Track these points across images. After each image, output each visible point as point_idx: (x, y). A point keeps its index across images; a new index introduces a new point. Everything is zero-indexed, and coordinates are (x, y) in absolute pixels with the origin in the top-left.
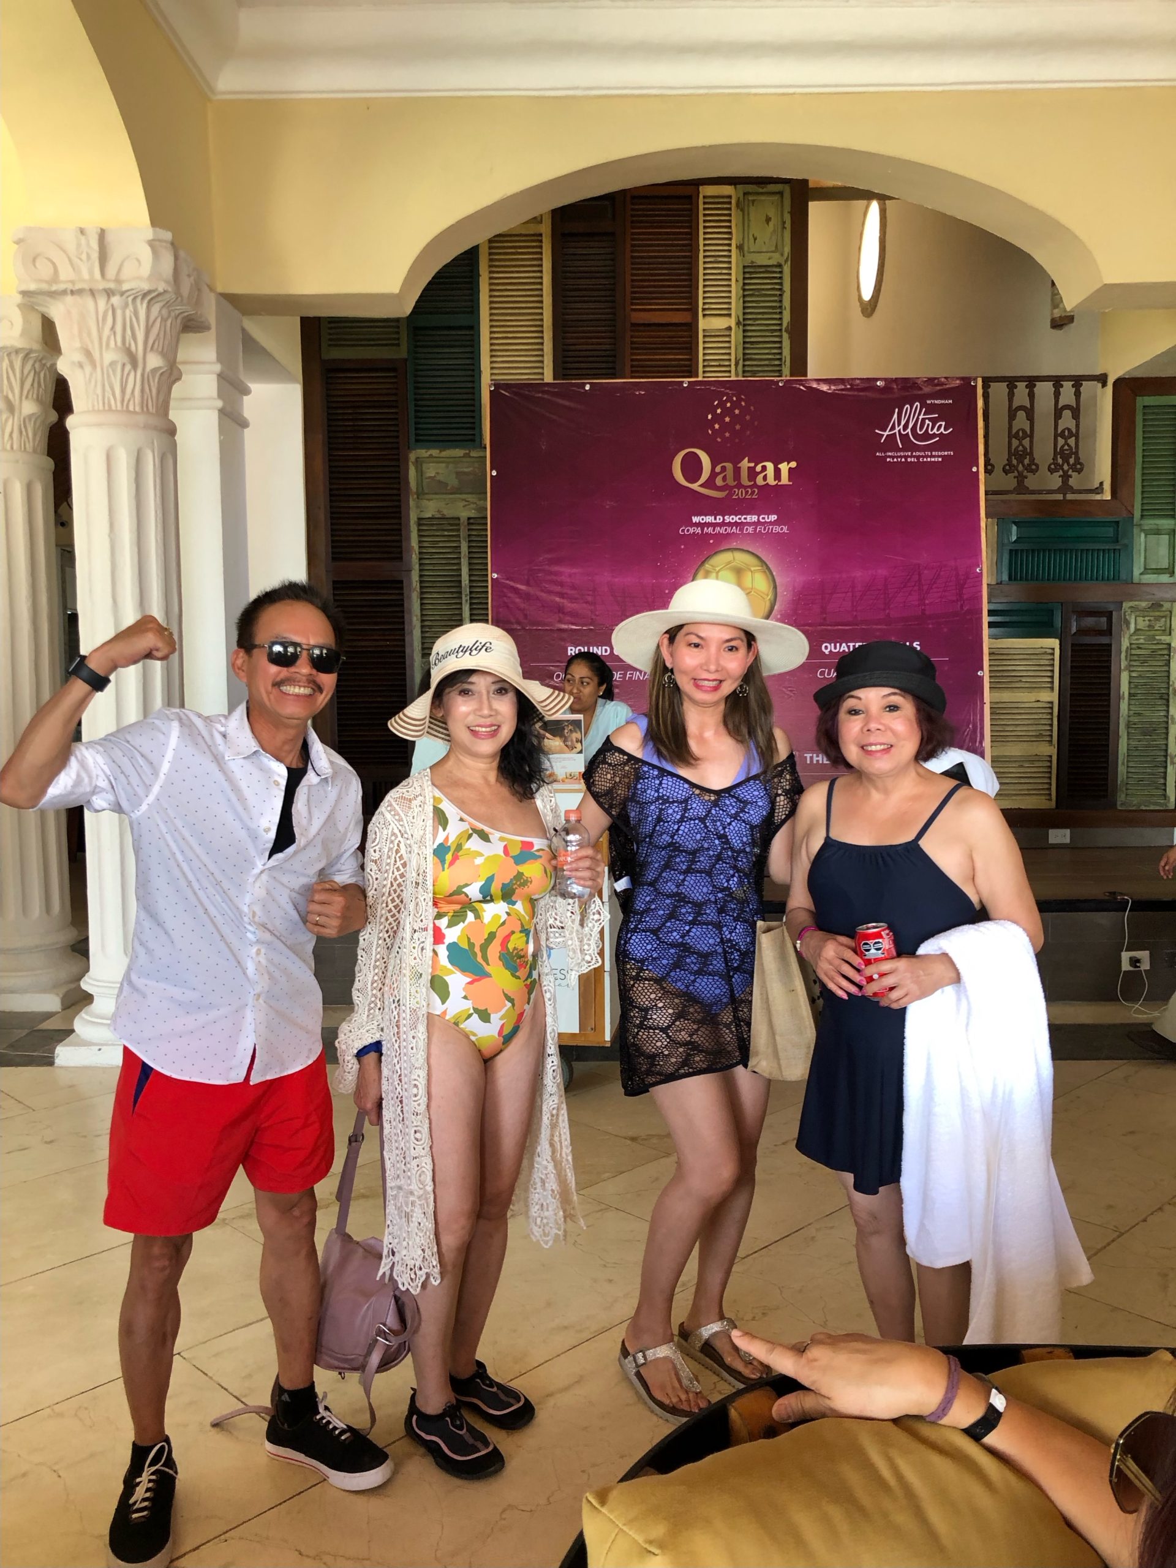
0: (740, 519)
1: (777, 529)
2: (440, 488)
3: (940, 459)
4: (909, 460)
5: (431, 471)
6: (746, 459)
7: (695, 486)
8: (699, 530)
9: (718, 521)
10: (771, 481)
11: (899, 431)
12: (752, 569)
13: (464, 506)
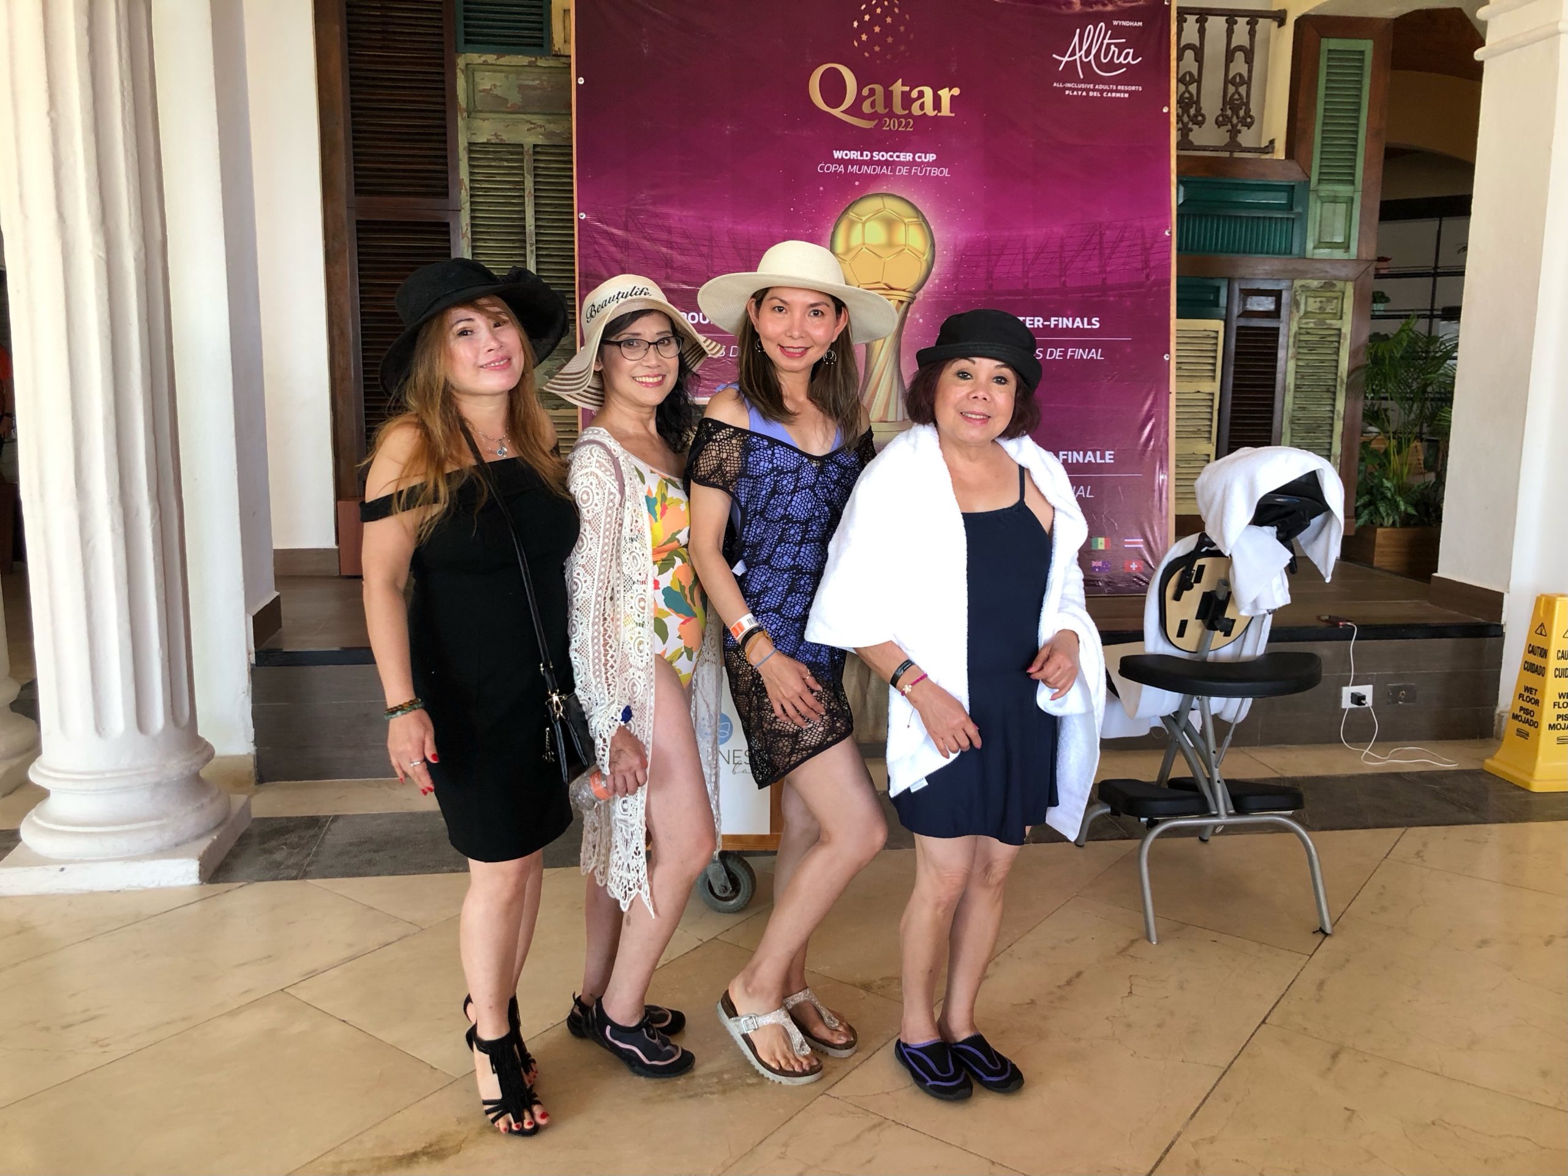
0: (891, 156)
1: (935, 172)
2: (499, 105)
3: (1127, 95)
4: (1091, 94)
5: (486, 82)
6: (900, 81)
7: (837, 112)
8: (841, 169)
9: (865, 158)
10: (929, 110)
11: (1081, 57)
12: (906, 220)
13: (528, 130)
